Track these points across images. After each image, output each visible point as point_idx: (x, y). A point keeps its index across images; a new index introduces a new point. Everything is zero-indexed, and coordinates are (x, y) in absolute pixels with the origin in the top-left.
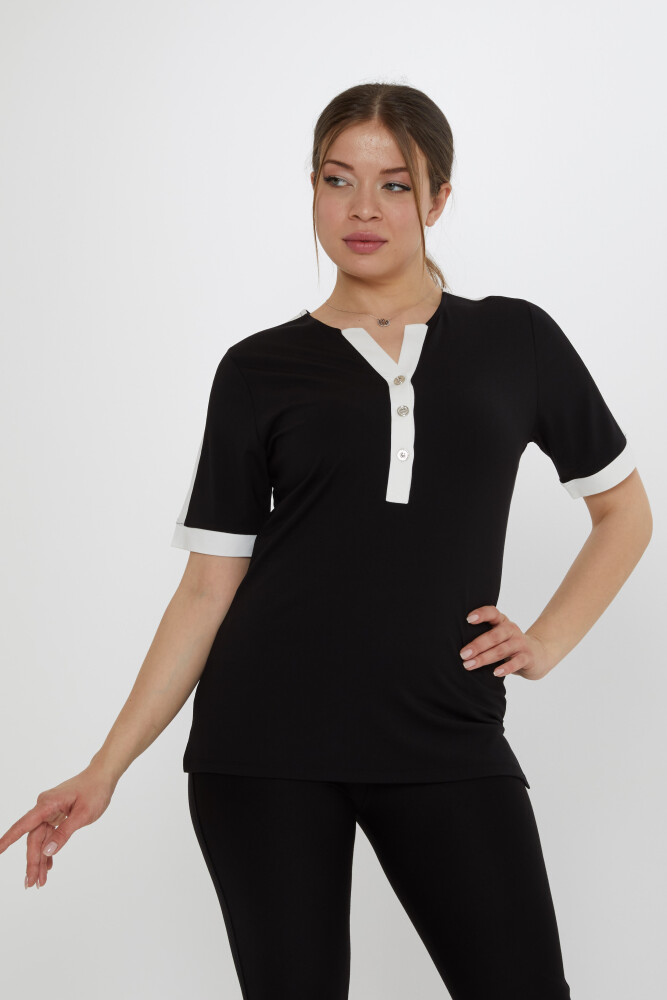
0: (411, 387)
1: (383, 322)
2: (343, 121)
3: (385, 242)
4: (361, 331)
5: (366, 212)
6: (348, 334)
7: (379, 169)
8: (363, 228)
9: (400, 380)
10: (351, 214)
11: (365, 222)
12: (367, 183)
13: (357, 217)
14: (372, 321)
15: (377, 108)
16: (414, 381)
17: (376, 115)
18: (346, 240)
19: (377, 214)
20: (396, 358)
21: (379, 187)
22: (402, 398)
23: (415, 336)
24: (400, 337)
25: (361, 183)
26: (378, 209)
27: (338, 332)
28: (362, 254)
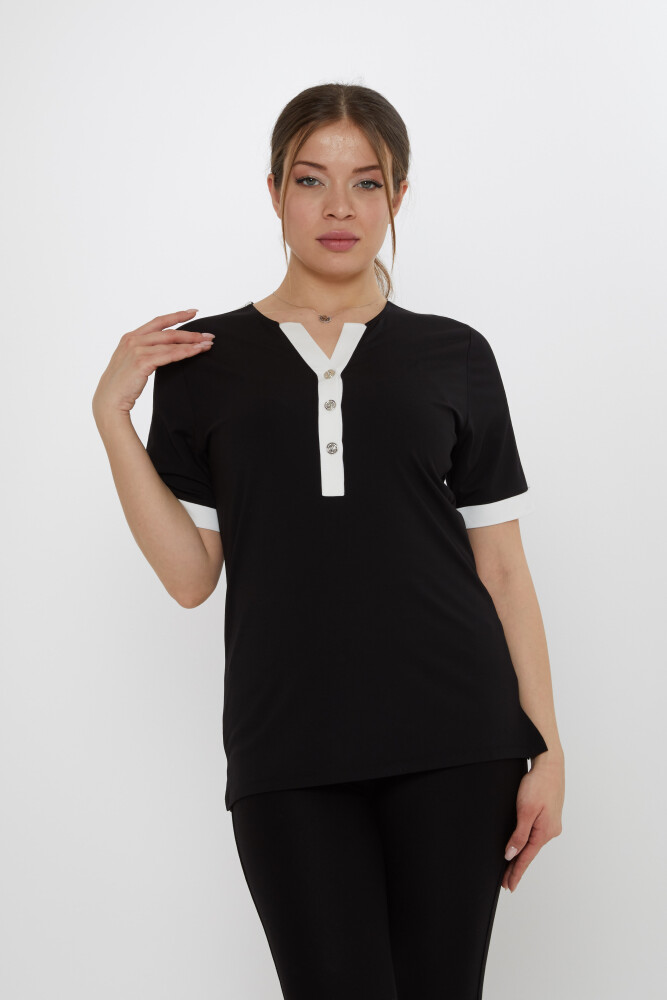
0: (341, 381)
1: (324, 319)
2: (313, 123)
3: (357, 240)
4: (299, 325)
5: (342, 211)
6: (285, 328)
7: (353, 168)
8: (336, 227)
9: (329, 374)
10: (326, 214)
11: (340, 220)
12: (339, 182)
13: (331, 215)
14: (312, 317)
15: (343, 108)
16: (344, 375)
17: (345, 115)
18: (320, 240)
19: (352, 213)
20: (329, 354)
21: (351, 186)
22: (330, 392)
23: (352, 334)
24: (337, 334)
25: (333, 183)
26: (351, 207)
27: (276, 324)
28: (337, 252)
